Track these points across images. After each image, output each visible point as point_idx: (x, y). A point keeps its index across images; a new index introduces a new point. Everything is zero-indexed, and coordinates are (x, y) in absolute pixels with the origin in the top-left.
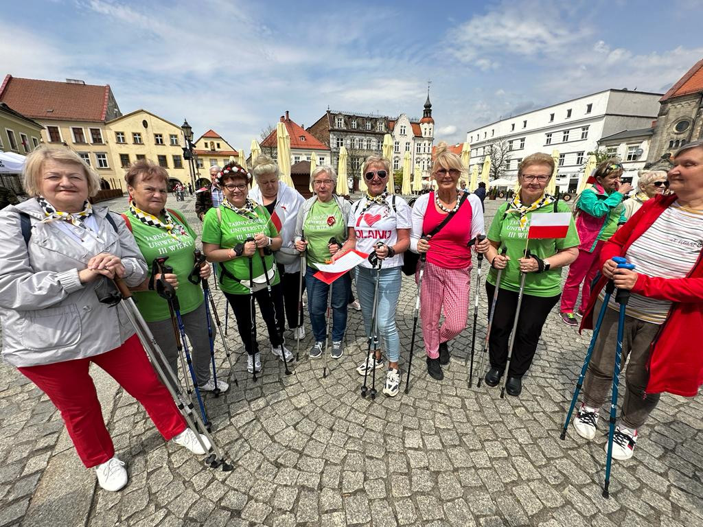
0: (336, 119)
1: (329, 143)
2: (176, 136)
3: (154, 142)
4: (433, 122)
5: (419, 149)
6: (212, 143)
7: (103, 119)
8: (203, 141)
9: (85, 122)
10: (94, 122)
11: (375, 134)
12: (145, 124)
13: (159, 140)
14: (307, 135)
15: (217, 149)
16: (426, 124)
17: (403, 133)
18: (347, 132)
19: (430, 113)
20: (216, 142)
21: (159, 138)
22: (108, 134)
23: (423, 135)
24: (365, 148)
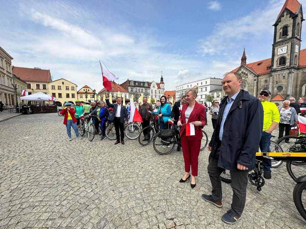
0: (131, 82)
1: (128, 90)
2: (74, 87)
3: (65, 89)
4: (164, 84)
5: (159, 92)
6: (86, 90)
7: (48, 81)
8: (83, 89)
9: (41, 82)
10: (45, 82)
11: (144, 87)
12: (63, 83)
13: (67, 89)
14: (120, 87)
15: (88, 92)
16: (161, 84)
17: (154, 87)
18: (134, 86)
19: (163, 80)
20: (88, 89)
21: (67, 88)
22: (49, 86)
23: (161, 88)
24: (141, 92)
